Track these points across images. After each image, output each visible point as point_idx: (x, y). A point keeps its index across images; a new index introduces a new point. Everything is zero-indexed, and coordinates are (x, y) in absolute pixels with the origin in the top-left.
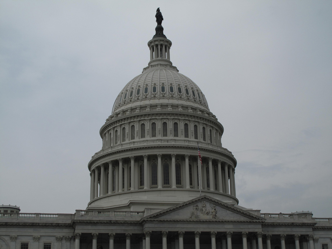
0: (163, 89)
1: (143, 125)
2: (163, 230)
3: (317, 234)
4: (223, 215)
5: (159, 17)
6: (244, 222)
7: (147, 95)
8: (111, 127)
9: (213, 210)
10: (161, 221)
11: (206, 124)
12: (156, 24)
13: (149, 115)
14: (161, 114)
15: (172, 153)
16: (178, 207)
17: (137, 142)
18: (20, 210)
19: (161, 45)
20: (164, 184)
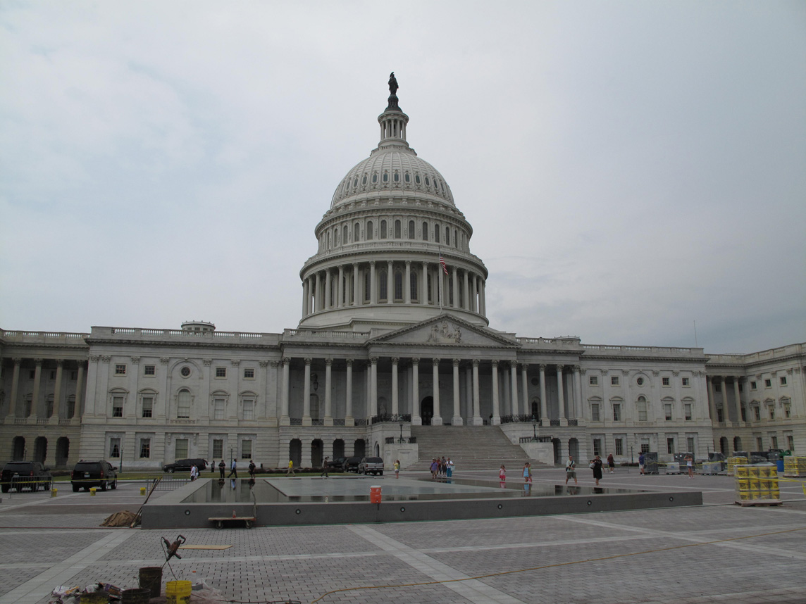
0: (396, 178)
1: (370, 223)
2: (393, 356)
3: (585, 365)
4: (469, 338)
5: (393, 85)
6: (495, 348)
7: (376, 185)
8: (330, 226)
9: (457, 332)
10: (391, 344)
11: (450, 224)
12: (389, 94)
13: (378, 210)
14: (393, 210)
15: (406, 259)
16: (412, 327)
17: (362, 245)
18: (215, 328)
19: (396, 121)
20: (396, 298)
